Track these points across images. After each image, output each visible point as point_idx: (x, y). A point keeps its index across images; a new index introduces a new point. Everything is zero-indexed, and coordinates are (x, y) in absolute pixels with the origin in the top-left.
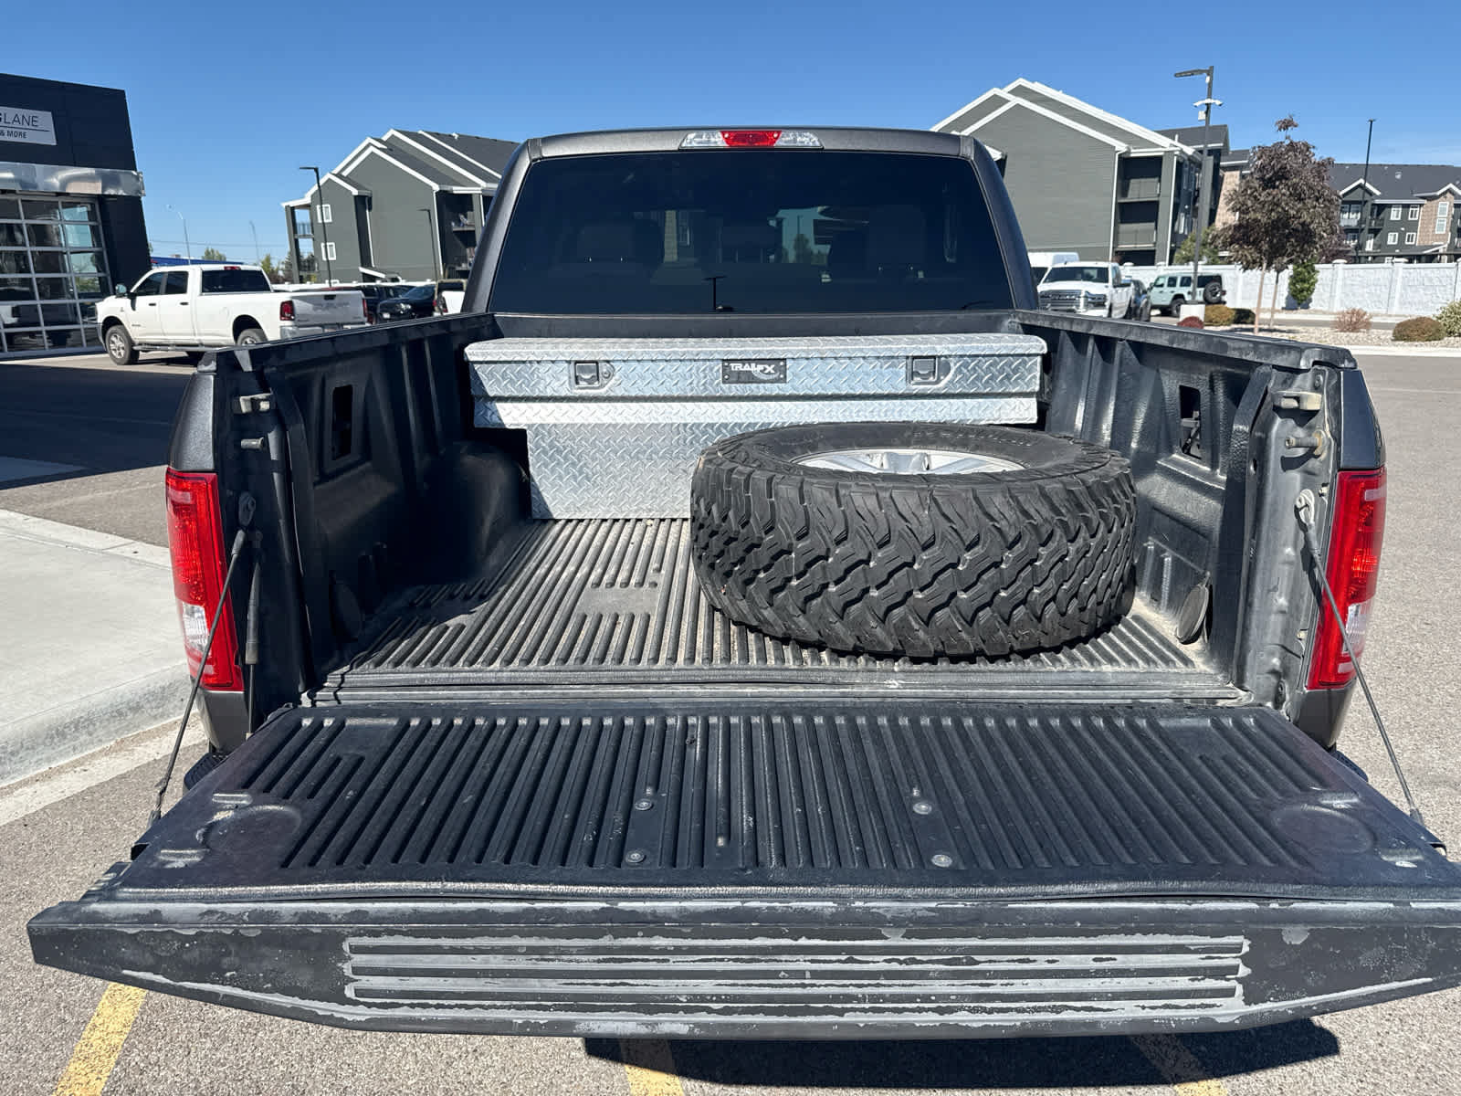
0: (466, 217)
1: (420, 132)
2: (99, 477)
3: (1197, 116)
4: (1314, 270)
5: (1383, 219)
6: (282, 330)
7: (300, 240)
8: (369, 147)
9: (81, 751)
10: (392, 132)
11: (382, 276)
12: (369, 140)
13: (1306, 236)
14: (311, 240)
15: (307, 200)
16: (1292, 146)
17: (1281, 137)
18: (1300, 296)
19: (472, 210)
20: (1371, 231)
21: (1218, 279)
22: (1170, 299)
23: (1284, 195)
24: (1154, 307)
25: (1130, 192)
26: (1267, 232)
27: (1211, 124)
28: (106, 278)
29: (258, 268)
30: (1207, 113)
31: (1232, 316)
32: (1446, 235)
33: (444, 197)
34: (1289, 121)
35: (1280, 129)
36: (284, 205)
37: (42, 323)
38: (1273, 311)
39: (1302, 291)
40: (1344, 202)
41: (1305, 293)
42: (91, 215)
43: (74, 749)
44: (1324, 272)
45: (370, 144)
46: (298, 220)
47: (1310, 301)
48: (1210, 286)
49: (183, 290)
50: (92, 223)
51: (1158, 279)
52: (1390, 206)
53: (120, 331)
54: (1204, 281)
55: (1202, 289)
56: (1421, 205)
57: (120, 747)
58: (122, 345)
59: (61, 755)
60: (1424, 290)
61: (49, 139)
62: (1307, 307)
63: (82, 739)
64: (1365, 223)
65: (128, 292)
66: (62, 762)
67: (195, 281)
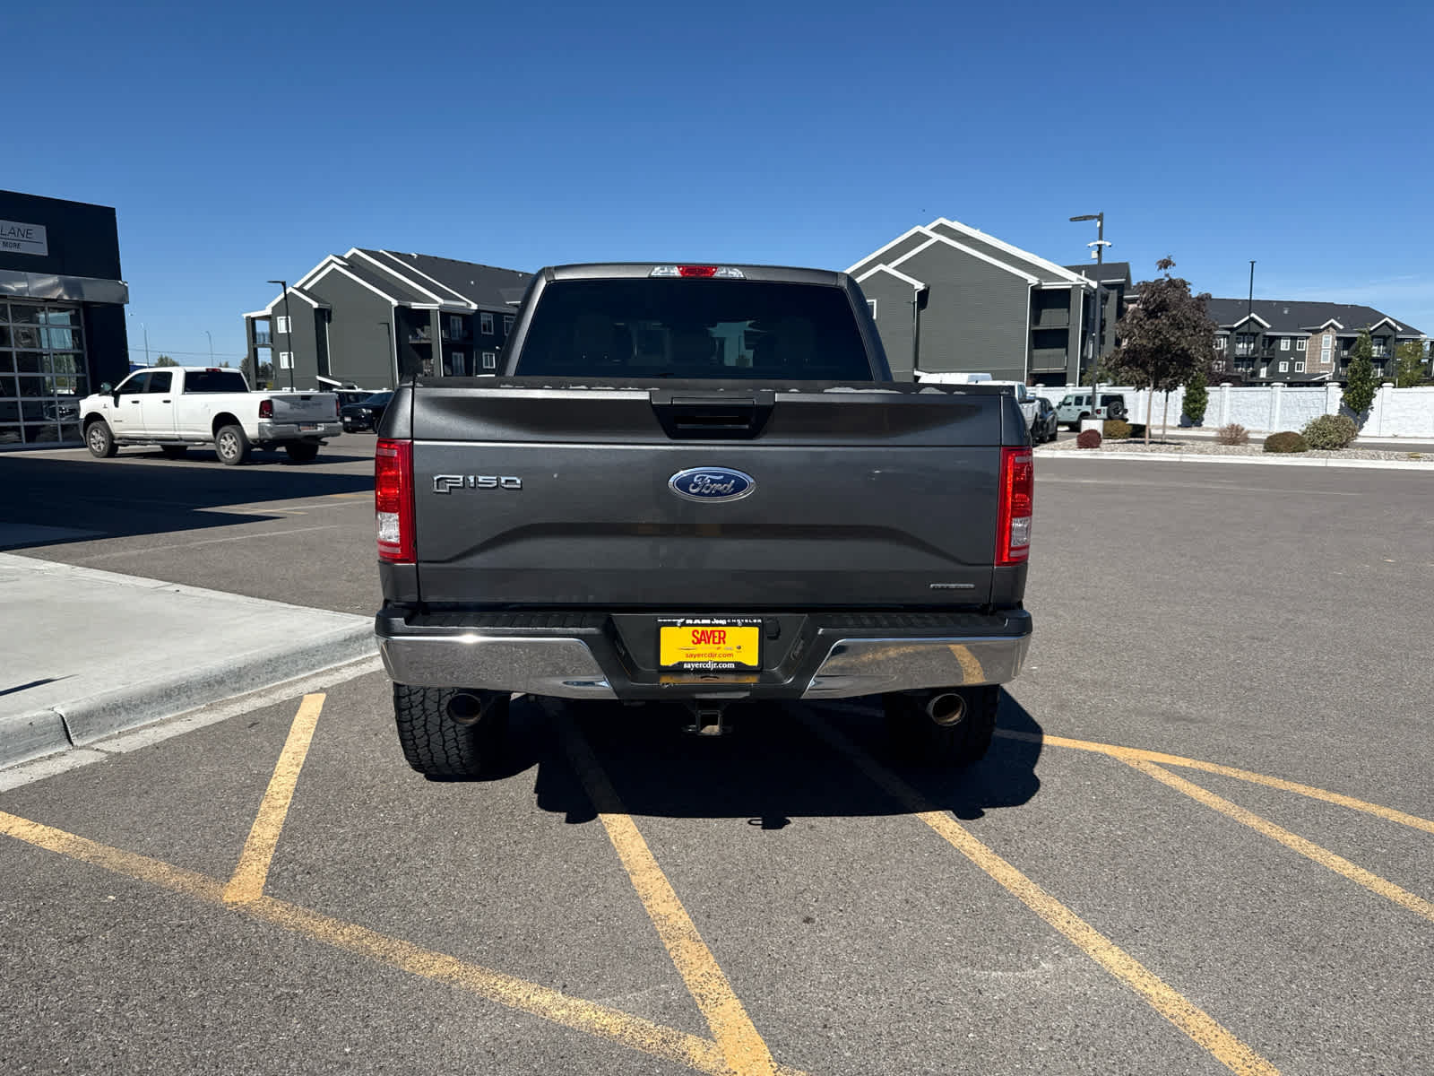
0: (423, 330)
1: (381, 251)
2: (125, 539)
3: (1090, 255)
4: (1204, 392)
5: (1273, 349)
6: (261, 427)
7: (259, 349)
8: (330, 263)
9: (182, 710)
10: (354, 250)
11: (339, 384)
12: (331, 257)
13: (1185, 360)
14: (270, 349)
15: (268, 311)
16: (1171, 283)
17: (1161, 274)
18: (1193, 414)
19: (429, 325)
20: (1264, 360)
21: (1120, 398)
22: (1077, 416)
23: (1164, 324)
24: (1063, 424)
25: (1042, 321)
26: (1151, 356)
27: (1103, 262)
28: (85, 378)
29: (237, 371)
30: (1099, 252)
31: (1129, 430)
32: (1331, 365)
33: (402, 312)
34: (1167, 262)
35: (1160, 268)
36: (245, 315)
37: (22, 419)
38: (1164, 427)
39: (1194, 410)
40: (1238, 334)
41: (1197, 412)
42: (74, 319)
43: (178, 708)
44: (1213, 394)
45: (332, 261)
46: (258, 330)
47: (1203, 420)
48: (1113, 404)
49: (167, 389)
50: (75, 327)
51: (1066, 398)
52: (1280, 338)
53: (101, 426)
54: (1107, 400)
55: (1106, 408)
56: (1307, 338)
57: (211, 708)
58: (102, 439)
59: (169, 711)
60: (1300, 410)
61: (43, 251)
62: (1199, 425)
63: (182, 700)
64: (1257, 352)
65: (112, 390)
66: (169, 716)
67: (178, 382)
